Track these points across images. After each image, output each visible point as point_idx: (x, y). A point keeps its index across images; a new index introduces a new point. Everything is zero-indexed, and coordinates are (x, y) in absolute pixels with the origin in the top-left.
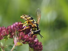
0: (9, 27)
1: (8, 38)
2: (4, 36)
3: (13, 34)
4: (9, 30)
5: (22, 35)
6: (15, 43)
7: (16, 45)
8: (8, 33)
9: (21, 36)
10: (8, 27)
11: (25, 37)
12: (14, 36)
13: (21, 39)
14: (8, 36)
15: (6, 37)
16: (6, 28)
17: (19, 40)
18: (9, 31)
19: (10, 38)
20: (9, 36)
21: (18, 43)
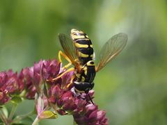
0: (24, 72)
1: (22, 99)
2: (13, 93)
3: (34, 88)
4: (25, 79)
5: (57, 92)
6: (39, 111)
7: (42, 117)
8: (21, 87)
9: (55, 94)
10: (22, 72)
11: (65, 98)
12: (36, 95)
13: (54, 103)
14: (20, 93)
15: (15, 95)
16: (16, 73)
17: (49, 105)
18: (23, 81)
19: (27, 98)
20: (23, 93)
21: (47, 112)
